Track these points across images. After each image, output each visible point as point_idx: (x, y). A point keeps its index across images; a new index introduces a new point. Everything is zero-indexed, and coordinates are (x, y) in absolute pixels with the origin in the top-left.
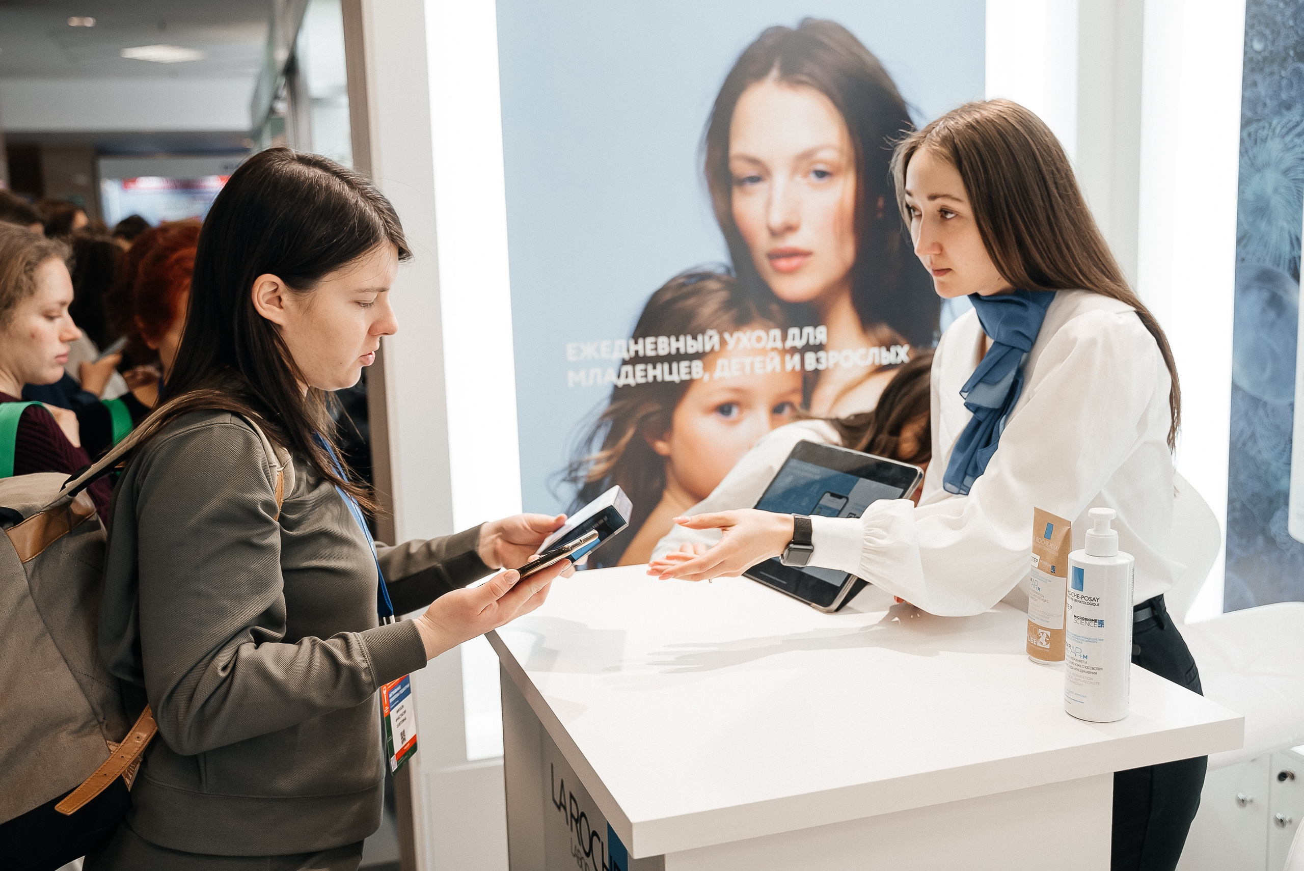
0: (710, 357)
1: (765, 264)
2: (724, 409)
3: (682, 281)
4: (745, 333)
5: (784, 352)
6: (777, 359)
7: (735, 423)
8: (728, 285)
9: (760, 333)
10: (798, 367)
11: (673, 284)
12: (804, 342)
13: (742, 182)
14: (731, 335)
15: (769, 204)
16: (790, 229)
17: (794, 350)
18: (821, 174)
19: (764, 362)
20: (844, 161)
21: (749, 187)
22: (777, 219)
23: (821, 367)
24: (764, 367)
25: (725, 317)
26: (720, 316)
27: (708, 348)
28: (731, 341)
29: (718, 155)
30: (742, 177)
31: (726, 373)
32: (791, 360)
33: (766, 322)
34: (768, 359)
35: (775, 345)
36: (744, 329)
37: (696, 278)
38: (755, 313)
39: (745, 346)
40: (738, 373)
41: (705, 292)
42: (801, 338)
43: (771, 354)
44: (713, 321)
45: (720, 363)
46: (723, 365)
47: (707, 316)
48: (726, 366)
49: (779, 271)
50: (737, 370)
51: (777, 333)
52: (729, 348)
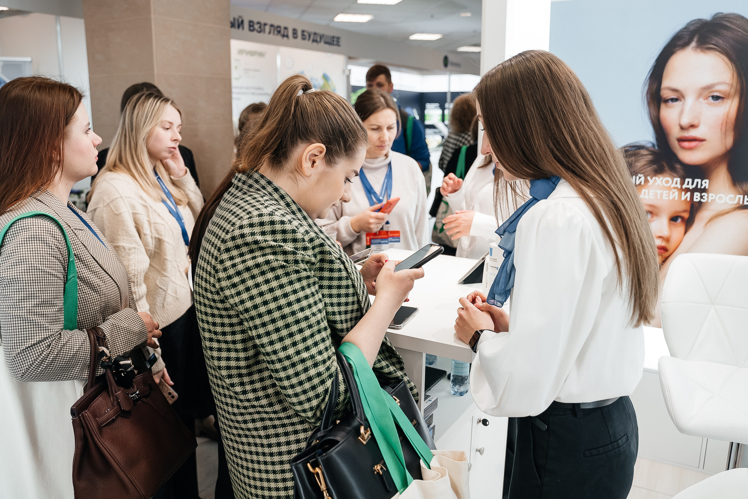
1: (675, 144)
3: (628, 148)
4: (659, 178)
5: (682, 189)
6: (677, 193)
8: (653, 153)
9: (670, 179)
10: (688, 199)
12: (694, 186)
13: (666, 101)
14: (652, 178)
15: (682, 112)
16: (692, 126)
17: (687, 190)
18: (716, 98)
19: (669, 194)
20: (733, 91)
21: (670, 103)
22: (685, 121)
23: (702, 200)
24: (669, 196)
25: (649, 168)
26: (646, 168)
27: (638, 183)
28: (651, 181)
29: (655, 87)
30: (667, 98)
31: (646, 197)
32: (685, 194)
33: (672, 173)
34: (671, 193)
35: (676, 186)
36: (659, 176)
37: (636, 148)
38: (666, 168)
39: (659, 184)
40: (653, 197)
41: (640, 155)
42: (692, 184)
43: (673, 190)
44: (642, 170)
45: (643, 191)
46: (645, 192)
47: (638, 167)
48: (647, 193)
49: (684, 148)
50: (652, 196)
51: (679, 180)
52: (649, 184)
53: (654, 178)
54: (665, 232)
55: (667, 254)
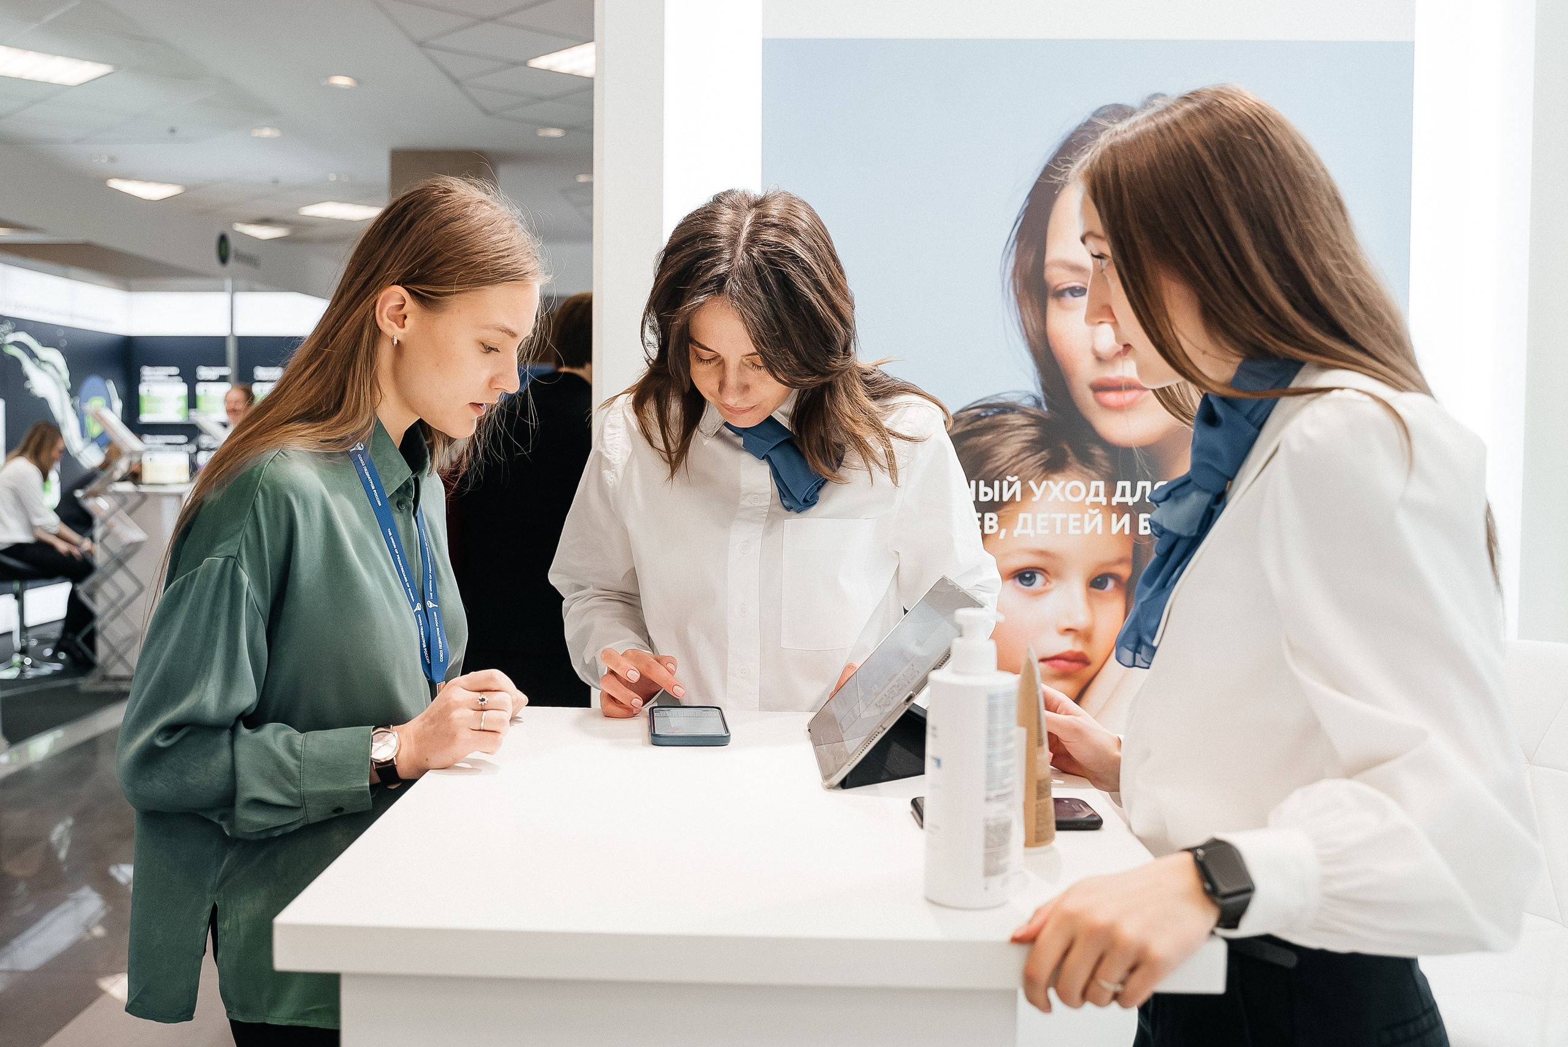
0: (1008, 508)
1: (1086, 398)
2: (1024, 576)
3: (977, 412)
4: (1056, 483)
5: (1110, 508)
6: (1099, 518)
7: (1038, 594)
8: (1038, 421)
9: (1081, 485)
10: (1127, 531)
11: (963, 415)
12: (1137, 498)
13: (1059, 294)
14: (1038, 486)
17: (1122, 508)
19: (1082, 520)
21: (1069, 299)
22: (1105, 342)
24: (1082, 527)
25: (1031, 460)
26: (1024, 459)
27: (1006, 497)
28: (1038, 493)
29: (1031, 260)
30: (1060, 288)
31: (1029, 531)
32: (1118, 520)
33: (1086, 470)
34: (1087, 516)
35: (1096, 500)
36: (1056, 477)
37: (996, 410)
38: (1071, 458)
39: (1056, 498)
40: (1047, 532)
41: (1006, 428)
42: (1133, 495)
43: (1091, 511)
44: (1014, 465)
45: (1021, 516)
46: (1025, 520)
47: (1006, 459)
48: (1030, 522)
49: (1106, 407)
50: (1043, 528)
51: (1101, 484)
52: (1034, 499)
53: (1044, 483)
54: (1080, 618)
55: (1089, 671)
